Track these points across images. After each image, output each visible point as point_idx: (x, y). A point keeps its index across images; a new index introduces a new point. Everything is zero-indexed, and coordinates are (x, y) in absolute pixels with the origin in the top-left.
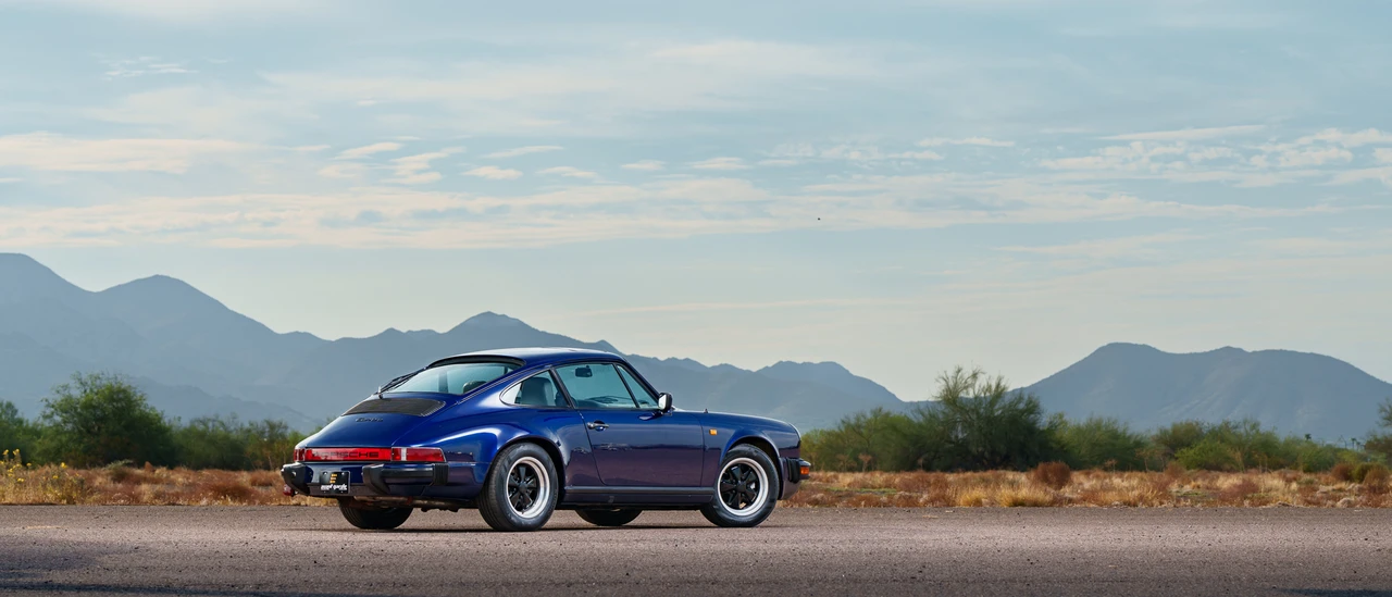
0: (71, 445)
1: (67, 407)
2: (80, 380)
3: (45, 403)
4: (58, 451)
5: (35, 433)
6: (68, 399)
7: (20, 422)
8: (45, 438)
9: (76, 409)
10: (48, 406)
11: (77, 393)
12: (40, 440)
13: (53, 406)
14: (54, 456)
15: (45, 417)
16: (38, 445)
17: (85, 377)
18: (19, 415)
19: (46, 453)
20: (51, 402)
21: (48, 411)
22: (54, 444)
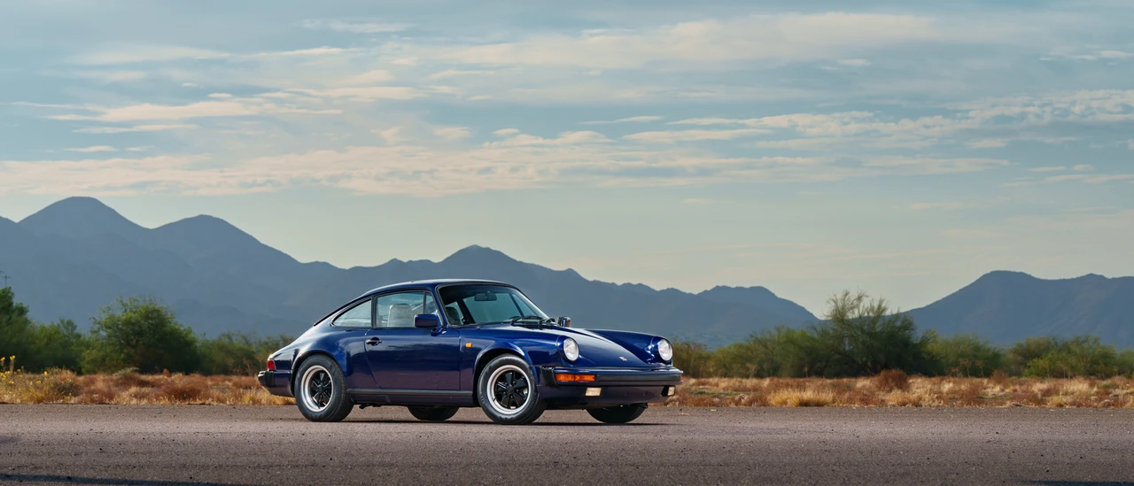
0: (115, 355)
1: (112, 325)
2: (122, 301)
3: (93, 320)
4: (104, 359)
5: (88, 346)
6: (112, 317)
7: (78, 336)
8: (93, 349)
9: (117, 325)
10: (95, 323)
11: (119, 314)
12: (88, 351)
13: (99, 323)
14: (102, 365)
15: (94, 332)
16: (88, 355)
17: (126, 300)
18: (77, 331)
19: (93, 361)
20: (98, 320)
21: (96, 327)
22: (102, 353)
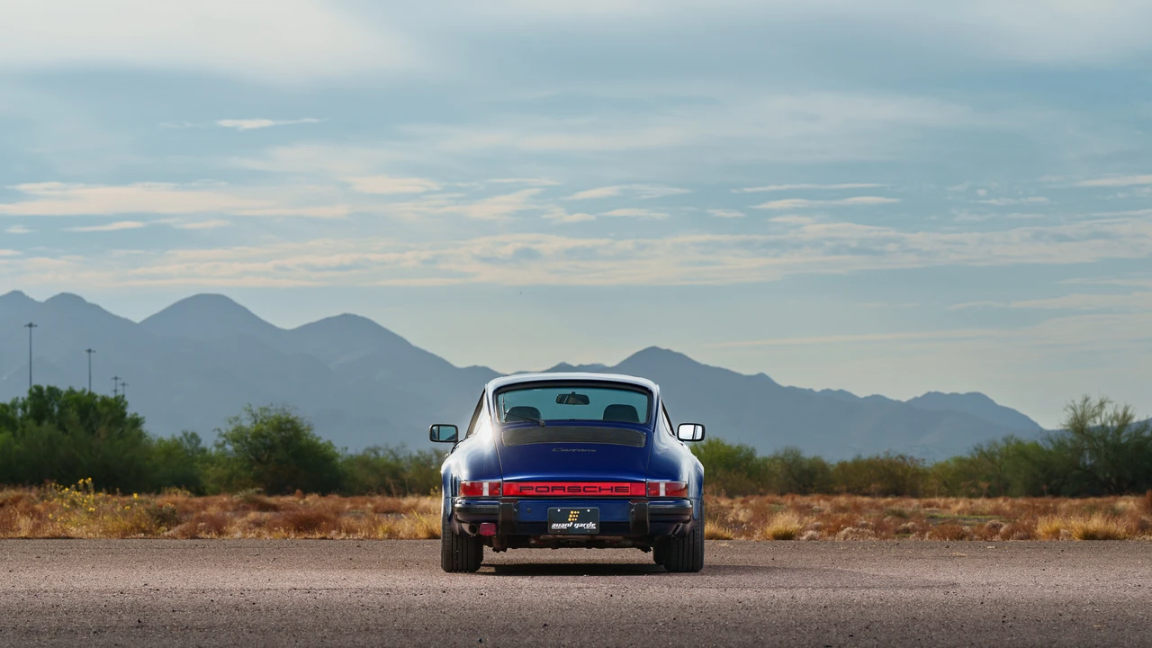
0: (243, 473)
1: (238, 437)
2: (250, 411)
3: (217, 433)
4: (230, 478)
5: (211, 461)
6: (239, 430)
7: (204, 451)
8: (219, 466)
9: (246, 438)
10: (220, 435)
11: (247, 423)
12: (213, 468)
13: (225, 436)
14: (228, 485)
15: (218, 446)
16: (212, 472)
17: (255, 409)
18: (202, 445)
19: (219, 480)
20: (224, 432)
21: (221, 440)
22: (226, 472)
